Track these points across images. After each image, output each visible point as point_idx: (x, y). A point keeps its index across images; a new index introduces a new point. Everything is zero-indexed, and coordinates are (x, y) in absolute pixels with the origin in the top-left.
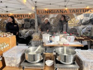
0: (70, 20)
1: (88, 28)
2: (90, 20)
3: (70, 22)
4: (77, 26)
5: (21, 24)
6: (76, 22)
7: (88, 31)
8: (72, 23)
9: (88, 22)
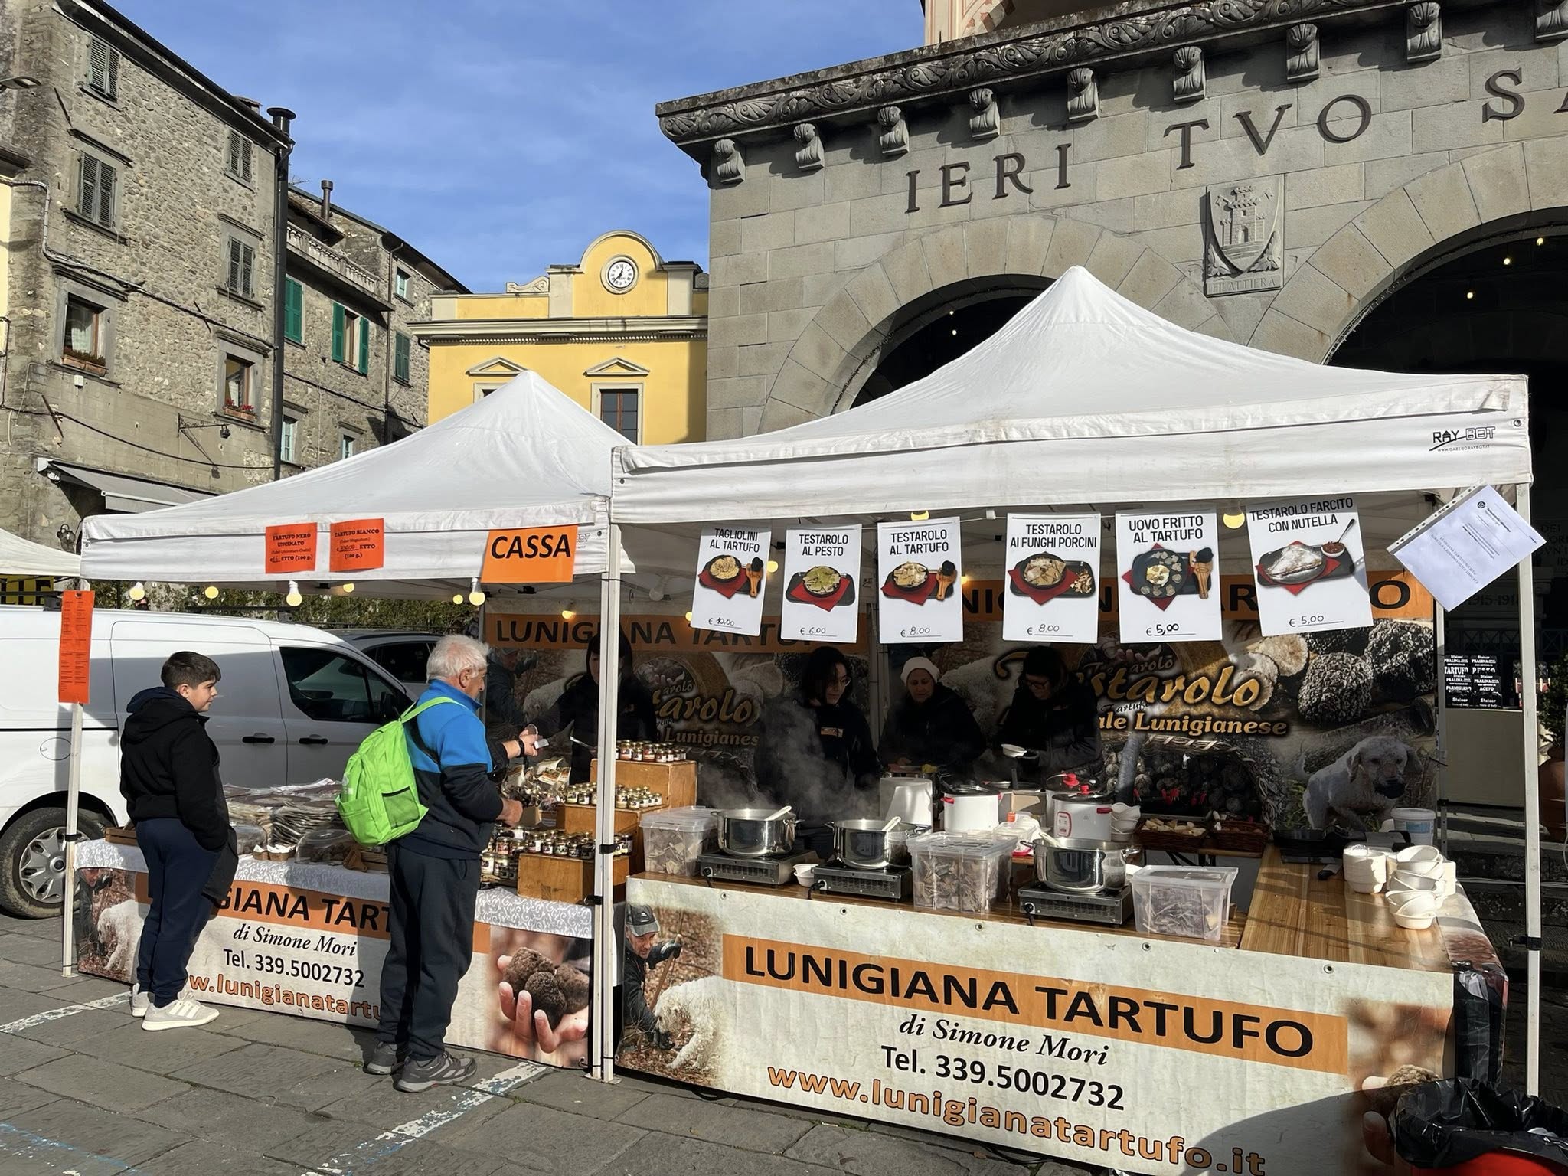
0: (1185, 674)
1: (1375, 761)
2: (1380, 679)
3: (1180, 693)
4: (1257, 733)
5: (759, 693)
6: (1237, 697)
7: (1380, 789)
8: (1205, 709)
9: (1366, 697)
